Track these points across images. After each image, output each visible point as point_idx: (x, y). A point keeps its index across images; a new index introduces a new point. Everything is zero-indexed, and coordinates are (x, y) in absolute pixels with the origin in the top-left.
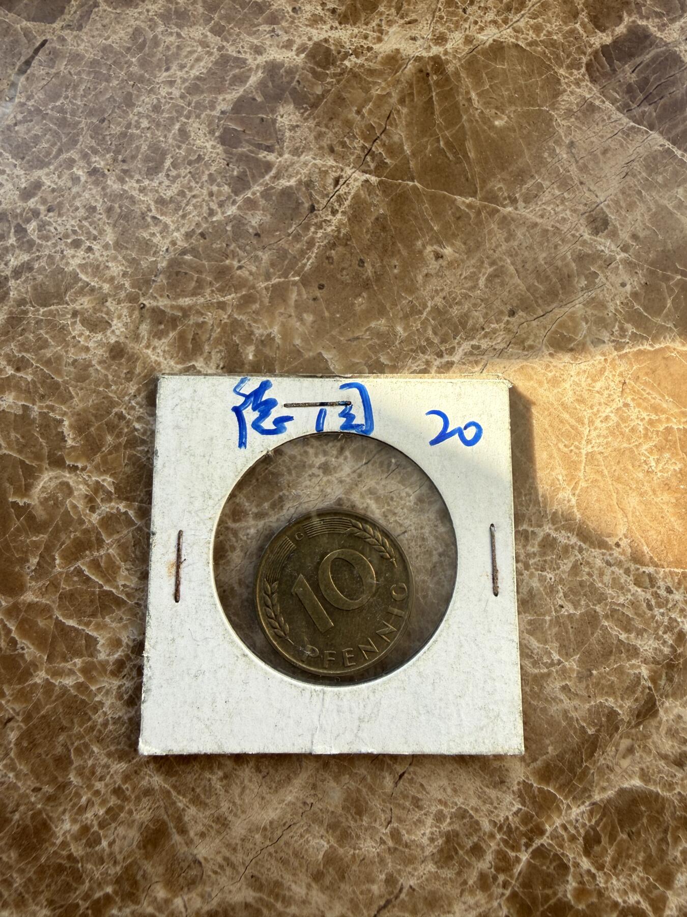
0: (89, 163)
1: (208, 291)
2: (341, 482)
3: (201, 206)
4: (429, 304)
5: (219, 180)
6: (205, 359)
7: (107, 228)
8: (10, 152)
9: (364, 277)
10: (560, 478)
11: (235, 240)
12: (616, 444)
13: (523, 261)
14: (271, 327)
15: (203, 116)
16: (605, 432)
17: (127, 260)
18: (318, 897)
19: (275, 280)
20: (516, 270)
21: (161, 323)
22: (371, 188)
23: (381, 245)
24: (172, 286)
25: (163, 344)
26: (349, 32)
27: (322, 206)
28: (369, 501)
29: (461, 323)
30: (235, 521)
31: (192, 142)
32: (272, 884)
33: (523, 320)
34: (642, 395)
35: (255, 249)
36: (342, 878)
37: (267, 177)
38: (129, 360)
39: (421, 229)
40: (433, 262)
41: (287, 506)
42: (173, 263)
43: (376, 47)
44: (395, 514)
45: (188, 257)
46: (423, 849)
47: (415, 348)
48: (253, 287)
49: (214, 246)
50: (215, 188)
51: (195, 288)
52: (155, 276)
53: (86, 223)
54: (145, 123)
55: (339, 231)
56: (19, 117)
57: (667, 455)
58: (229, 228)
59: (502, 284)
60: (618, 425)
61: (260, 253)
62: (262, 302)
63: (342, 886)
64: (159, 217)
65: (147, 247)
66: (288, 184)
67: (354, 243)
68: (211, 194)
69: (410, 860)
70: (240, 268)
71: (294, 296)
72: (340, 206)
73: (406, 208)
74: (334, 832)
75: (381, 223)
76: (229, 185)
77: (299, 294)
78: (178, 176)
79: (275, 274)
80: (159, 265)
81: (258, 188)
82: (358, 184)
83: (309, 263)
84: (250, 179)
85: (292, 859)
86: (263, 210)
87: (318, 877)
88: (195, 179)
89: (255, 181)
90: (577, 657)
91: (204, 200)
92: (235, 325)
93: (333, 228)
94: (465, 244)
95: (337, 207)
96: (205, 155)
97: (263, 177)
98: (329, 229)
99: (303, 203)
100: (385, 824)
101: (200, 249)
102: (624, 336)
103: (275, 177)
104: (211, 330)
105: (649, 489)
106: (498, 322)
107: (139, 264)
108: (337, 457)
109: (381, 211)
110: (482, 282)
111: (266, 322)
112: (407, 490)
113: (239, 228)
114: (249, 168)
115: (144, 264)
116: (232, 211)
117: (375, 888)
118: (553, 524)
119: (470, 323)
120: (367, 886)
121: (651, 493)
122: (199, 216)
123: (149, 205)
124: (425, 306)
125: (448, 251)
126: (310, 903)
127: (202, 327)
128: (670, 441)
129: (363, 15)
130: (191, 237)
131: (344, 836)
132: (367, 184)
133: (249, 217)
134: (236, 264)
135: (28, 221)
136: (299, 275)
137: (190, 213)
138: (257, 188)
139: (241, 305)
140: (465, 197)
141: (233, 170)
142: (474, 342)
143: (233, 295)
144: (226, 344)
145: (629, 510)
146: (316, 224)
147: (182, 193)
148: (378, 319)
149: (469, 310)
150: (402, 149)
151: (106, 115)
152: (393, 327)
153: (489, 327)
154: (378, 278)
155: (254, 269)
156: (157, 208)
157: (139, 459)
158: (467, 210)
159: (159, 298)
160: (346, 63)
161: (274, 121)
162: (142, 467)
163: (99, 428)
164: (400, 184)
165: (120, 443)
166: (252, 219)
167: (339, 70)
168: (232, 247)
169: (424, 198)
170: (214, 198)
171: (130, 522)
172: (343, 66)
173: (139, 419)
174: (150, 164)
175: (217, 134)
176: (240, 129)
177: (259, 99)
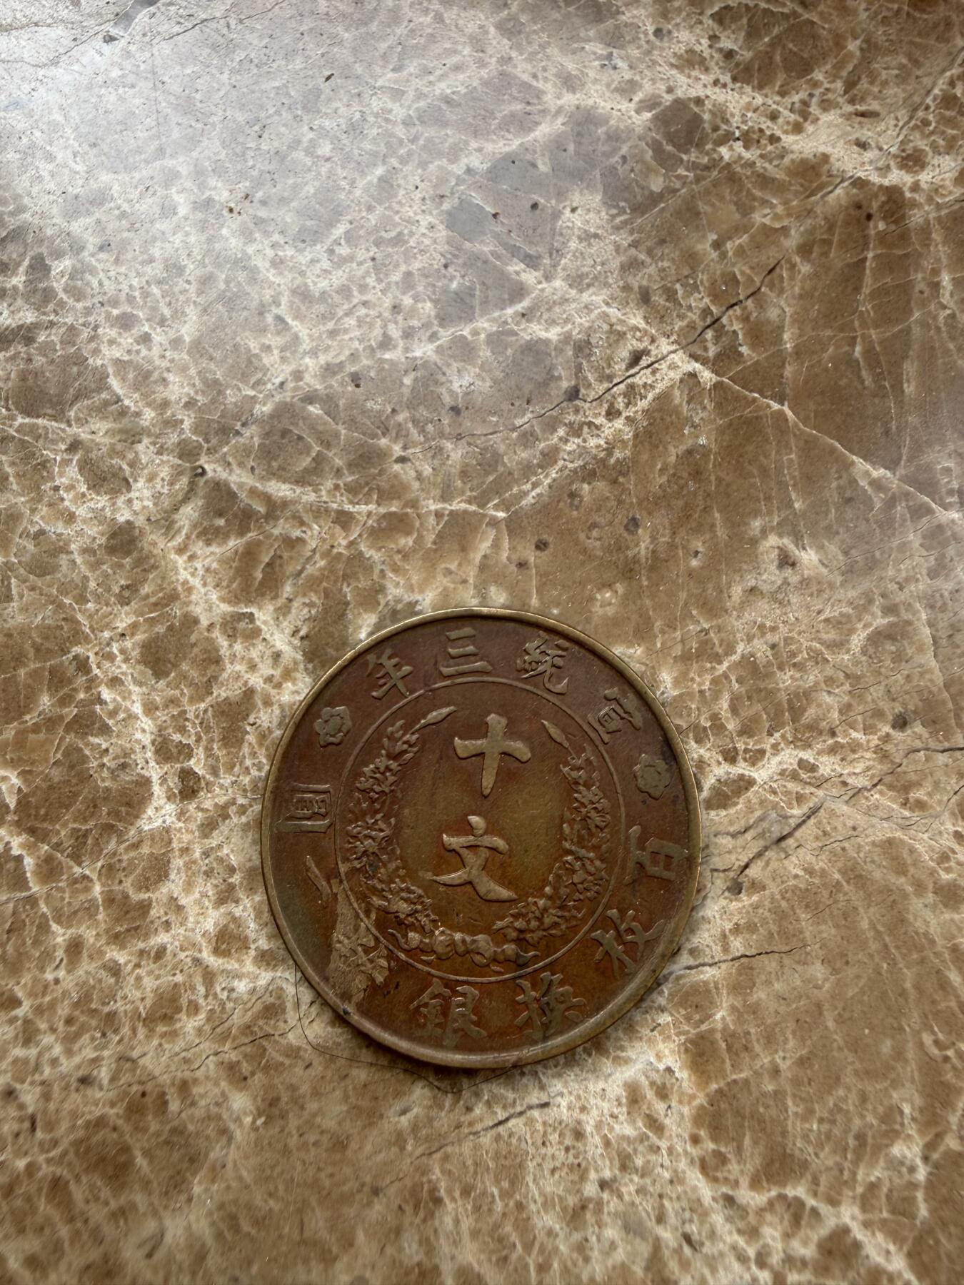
0: (202, 188)
1: (329, 484)
3: (371, 326)
4: (740, 648)
5: (420, 289)
6: (277, 610)
7: (190, 310)
9: (630, 553)
11: (411, 405)
13: (952, 626)
14: (421, 591)
15: (431, 167)
17: (204, 380)
19: (458, 505)
20: (934, 638)
21: (220, 515)
22: (697, 390)
23: (680, 503)
24: (266, 453)
25: (209, 555)
26: (746, 99)
27: (593, 395)
29: (791, 708)
31: (396, 207)
33: (918, 744)
35: (442, 435)
37: (510, 311)
38: (138, 563)
39: (768, 498)
40: (773, 568)
42: (283, 411)
43: (788, 140)
45: (314, 410)
47: (685, 726)
48: (414, 504)
49: (369, 405)
50: (407, 301)
51: (306, 470)
52: (243, 425)
53: (156, 290)
55: (610, 451)
58: (407, 381)
59: (899, 657)
61: (449, 445)
62: (420, 537)
64: (289, 320)
65: (247, 367)
66: (543, 335)
67: (630, 482)
68: (396, 308)
70: (402, 460)
71: (483, 546)
72: (627, 405)
73: (750, 448)
75: (693, 462)
76: (436, 302)
77: (496, 545)
78: (350, 259)
79: (463, 493)
80: (257, 407)
81: (486, 325)
82: (676, 375)
83: (532, 493)
84: (476, 302)
86: (482, 368)
88: (378, 273)
89: (484, 312)
91: (380, 315)
92: (356, 562)
93: (602, 442)
94: (846, 553)
95: (621, 406)
96: (411, 234)
97: (502, 309)
98: (592, 442)
99: (560, 378)
101: (342, 403)
103: (523, 315)
104: (309, 559)
106: (868, 729)
107: (221, 393)
109: (702, 441)
110: (858, 640)
111: (415, 579)
113: (426, 386)
114: (484, 284)
115: (231, 396)
116: (424, 350)
119: (811, 713)
122: (361, 341)
123: (279, 293)
124: (730, 650)
125: (809, 557)
127: (293, 547)
129: (781, 78)
130: (334, 374)
132: (692, 381)
133: (452, 372)
134: (397, 450)
135: (59, 255)
136: (507, 510)
137: (346, 331)
138: (485, 325)
139: (381, 530)
140: (873, 464)
141: (452, 279)
142: (807, 755)
143: (372, 507)
144: (327, 594)
146: (571, 424)
147: (345, 291)
148: (631, 645)
149: (815, 688)
150: (778, 340)
152: (654, 671)
153: (846, 734)
154: (657, 563)
155: (427, 470)
156: (292, 303)
157: (85, 759)
158: (870, 491)
159: (234, 467)
160: (724, 151)
161: (557, 215)
162: (85, 777)
163: (34, 674)
164: (755, 400)
165: (61, 718)
166: (455, 378)
167: (706, 160)
168: (400, 418)
169: (793, 441)
170: (400, 318)
171: (19, 881)
172: (715, 156)
173: (115, 682)
174: (308, 223)
175: (446, 206)
176: (490, 209)
177: (543, 167)
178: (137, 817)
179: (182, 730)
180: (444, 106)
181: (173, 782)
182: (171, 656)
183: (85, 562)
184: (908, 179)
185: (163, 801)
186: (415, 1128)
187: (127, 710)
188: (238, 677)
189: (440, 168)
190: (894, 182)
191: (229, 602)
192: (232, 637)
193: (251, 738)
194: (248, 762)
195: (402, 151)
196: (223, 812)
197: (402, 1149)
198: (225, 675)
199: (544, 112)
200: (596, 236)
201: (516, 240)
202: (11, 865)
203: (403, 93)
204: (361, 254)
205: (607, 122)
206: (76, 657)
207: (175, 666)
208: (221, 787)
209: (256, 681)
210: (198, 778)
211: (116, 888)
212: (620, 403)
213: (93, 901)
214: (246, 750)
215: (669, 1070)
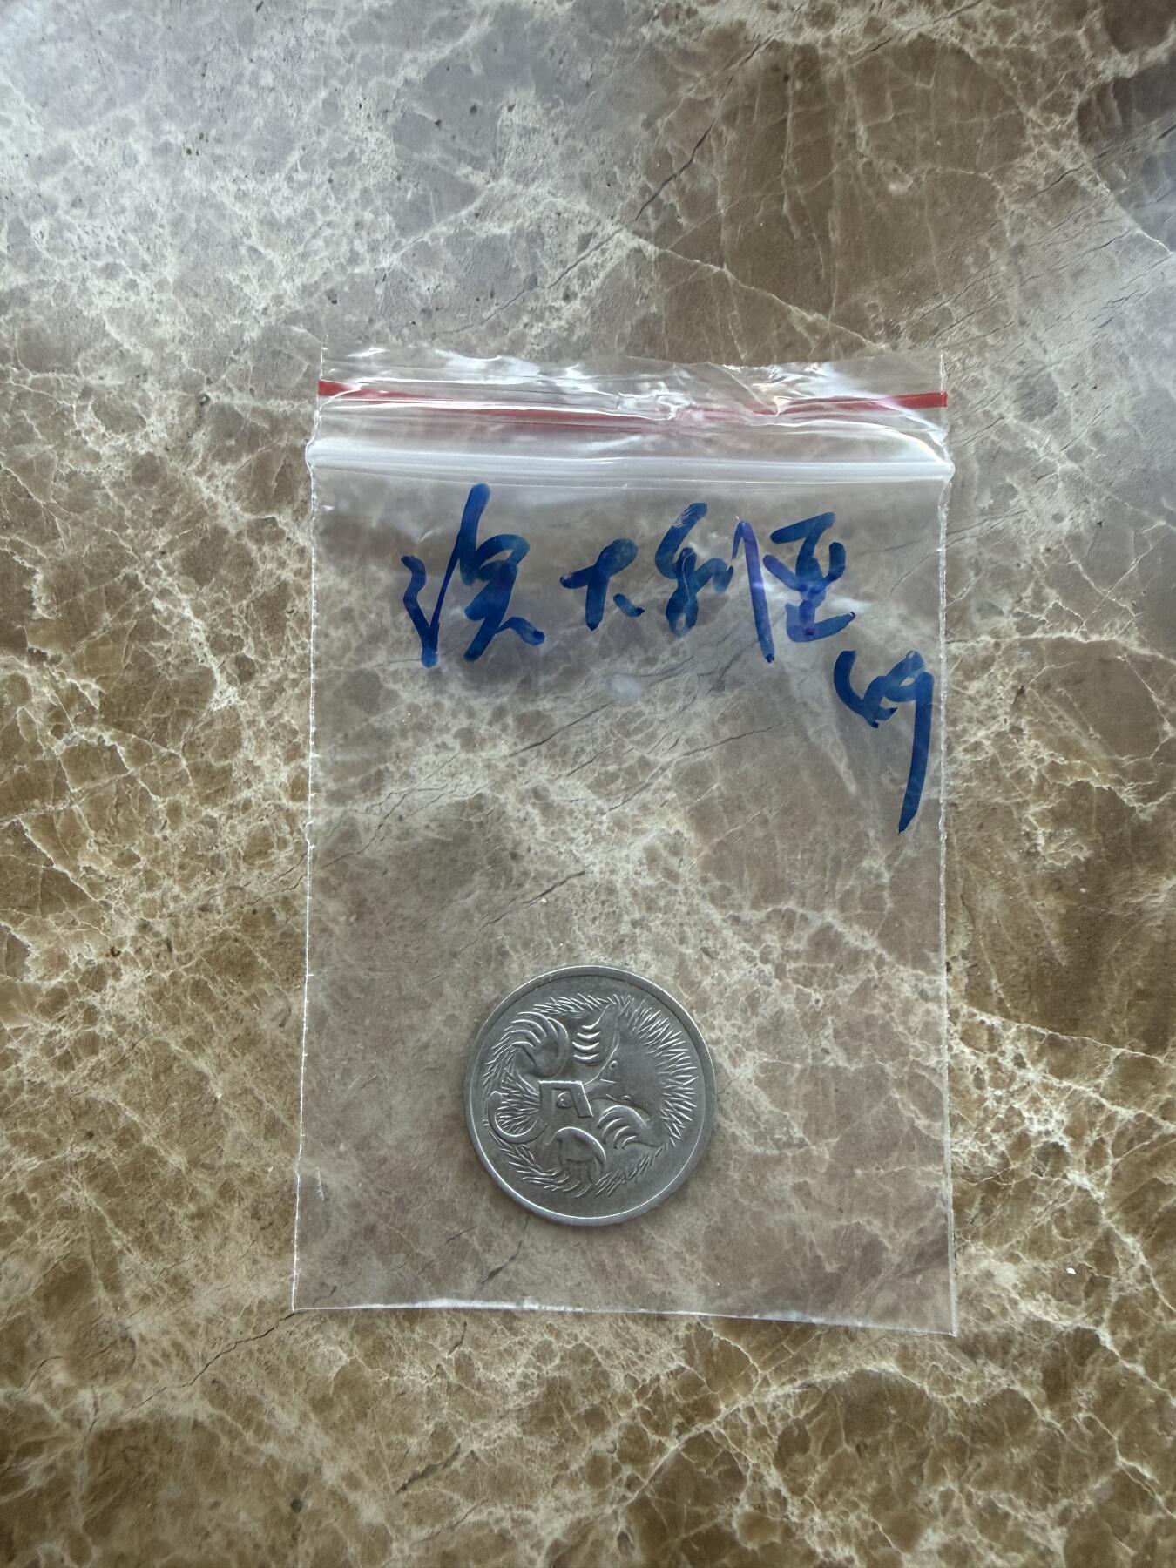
0: (157, 131)
2: (489, 765)
3: (338, 244)
5: (378, 203)
6: (295, 512)
7: (168, 252)
8: (25, 89)
10: (872, 833)
11: (387, 314)
12: (982, 795)
15: (372, 84)
16: (966, 770)
17: (191, 315)
18: (315, 1437)
21: (230, 436)
22: (643, 264)
24: (261, 374)
25: (226, 472)
27: (549, 281)
28: (529, 808)
30: (293, 798)
32: (243, 1402)
34: (1049, 718)
35: (418, 336)
36: (362, 1416)
37: (464, 213)
38: (164, 488)
39: (717, 354)
41: (390, 789)
42: (270, 335)
43: (704, 11)
44: (571, 840)
45: (299, 330)
46: (505, 1396)
49: (348, 317)
50: (368, 216)
51: (301, 385)
52: (237, 352)
53: (132, 238)
54: (267, 79)
55: (571, 330)
56: (51, 29)
57: (1069, 831)
58: (379, 291)
60: (994, 762)
63: (360, 1428)
64: (261, 249)
65: (230, 298)
66: (497, 231)
68: (358, 225)
69: (482, 1411)
72: (582, 287)
73: (697, 310)
74: (363, 1339)
75: (648, 331)
76: (394, 214)
78: (310, 183)
80: (246, 337)
81: (444, 229)
82: (623, 253)
84: (432, 210)
85: (284, 1368)
86: (446, 269)
87: (321, 1405)
88: (336, 191)
89: (441, 217)
90: (834, 1141)
91: (345, 233)
93: (563, 323)
95: (576, 288)
97: (457, 212)
98: (555, 324)
100: (450, 1344)
101: (323, 319)
102: (1037, 609)
103: (476, 215)
105: (1023, 884)
107: (211, 326)
108: (490, 724)
109: (653, 309)
112: (599, 802)
113: (397, 294)
114: (436, 190)
115: (220, 328)
116: (389, 261)
117: (413, 1443)
118: (843, 910)
120: (400, 1436)
121: (1025, 890)
122: (330, 260)
123: (248, 226)
126: (301, 1444)
127: (299, 456)
128: (1081, 807)
130: (311, 295)
131: (379, 1351)
132: (638, 257)
133: (418, 277)
135: (35, 216)
137: (316, 253)
138: (442, 229)
140: (807, 310)
141: (406, 190)
145: (981, 910)
146: (533, 311)
147: (309, 215)
150: (713, 205)
151: (202, 53)
156: (261, 232)
157: (151, 661)
158: (806, 335)
159: (235, 390)
160: (644, 30)
161: (495, 115)
162: (154, 676)
163: (90, 597)
164: (696, 266)
165: (124, 629)
166: (422, 282)
167: (627, 42)
168: (378, 326)
169: (734, 300)
170: (364, 233)
171: (117, 766)
172: (638, 37)
173: (164, 594)
174: (264, 154)
175: (391, 120)
176: (432, 118)
177: (477, 70)
178: (206, 701)
179: (231, 625)
180: (375, 22)
181: (231, 668)
182: (210, 565)
183: (117, 494)
184: (820, 36)
185: (225, 686)
186: (478, 907)
187: (179, 615)
188: (271, 574)
189: (380, 84)
190: (808, 40)
191: (252, 511)
192: (259, 542)
193: (291, 623)
194: (292, 644)
195: (342, 72)
196: (278, 687)
197: (471, 922)
198: (260, 574)
199: (470, 15)
200: (535, 130)
201: (462, 144)
202: (107, 755)
203: (333, 13)
204: (319, 178)
205: (531, 16)
206: (126, 577)
207: (214, 572)
208: (273, 667)
209: (287, 575)
210: (252, 663)
211: (199, 760)
212: (575, 286)
213: (182, 773)
214: (289, 634)
215: (678, 833)
